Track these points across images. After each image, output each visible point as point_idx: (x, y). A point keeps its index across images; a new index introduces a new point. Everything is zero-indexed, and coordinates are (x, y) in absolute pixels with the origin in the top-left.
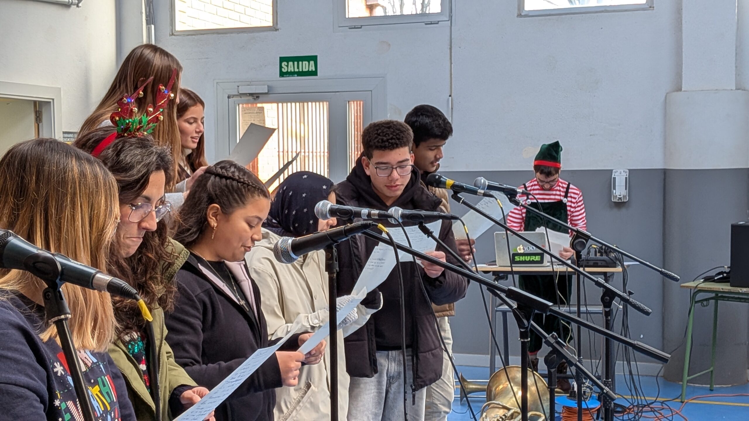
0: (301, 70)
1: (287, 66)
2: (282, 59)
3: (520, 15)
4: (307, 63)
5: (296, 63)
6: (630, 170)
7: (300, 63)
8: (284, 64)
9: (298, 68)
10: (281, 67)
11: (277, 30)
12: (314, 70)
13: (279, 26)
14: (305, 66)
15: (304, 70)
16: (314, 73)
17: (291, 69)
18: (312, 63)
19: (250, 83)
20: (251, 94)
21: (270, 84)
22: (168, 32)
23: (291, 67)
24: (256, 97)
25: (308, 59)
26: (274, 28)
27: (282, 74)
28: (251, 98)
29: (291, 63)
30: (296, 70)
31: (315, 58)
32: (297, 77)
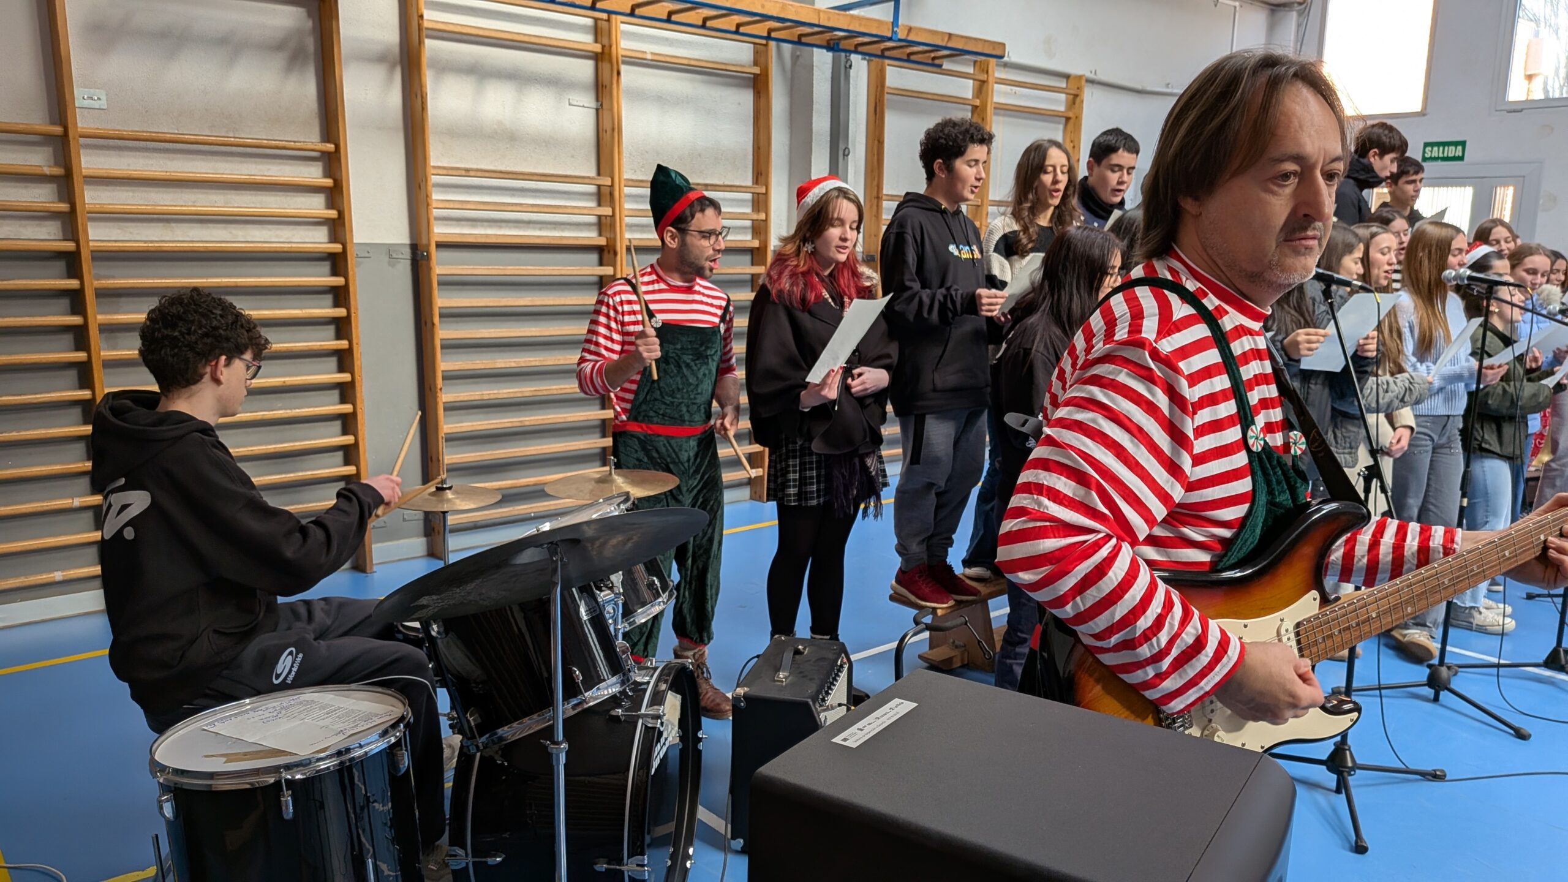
0: (1446, 155)
1: (1431, 152)
2: (1426, 145)
4: (1454, 148)
5: (1441, 148)
7: (1446, 148)
8: (1428, 149)
9: (1443, 153)
11: (1424, 115)
12: (1461, 154)
13: (1428, 110)
14: (1451, 151)
15: (1450, 155)
16: (1461, 158)
17: (1435, 154)
18: (1460, 148)
23: (1436, 152)
25: (1456, 144)
26: (1422, 114)
29: (1436, 149)
30: (1441, 155)
31: (1463, 144)
32: (1440, 163)
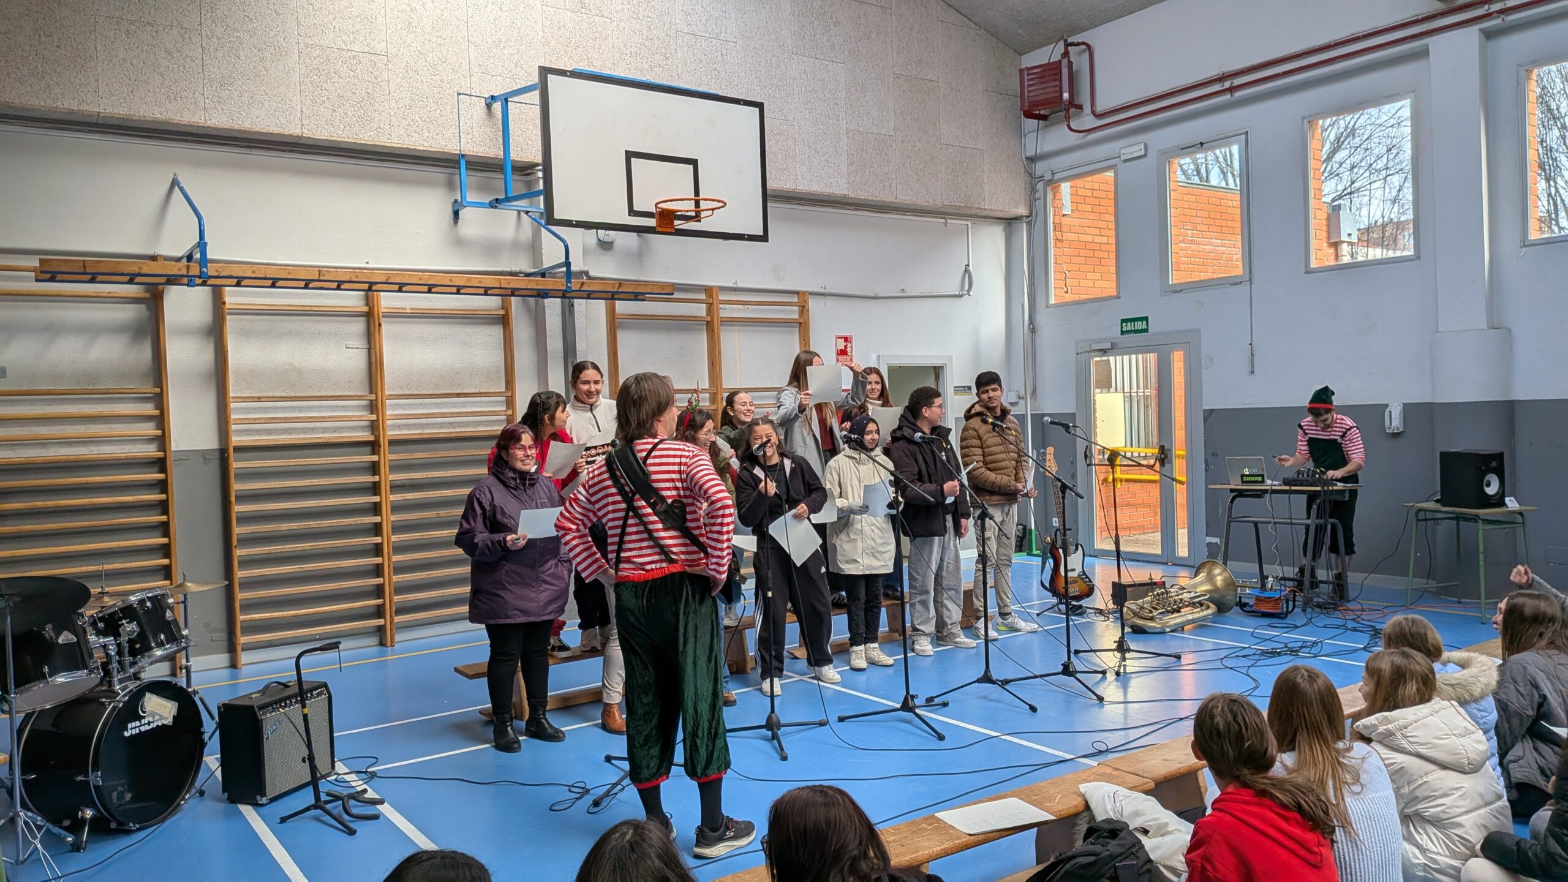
0: (1136, 329)
1: (1126, 326)
2: (1123, 321)
3: (1307, 272)
4: (1141, 322)
5: (1132, 323)
6: (1404, 405)
7: (1136, 323)
8: (1124, 324)
9: (1134, 327)
10: (1122, 327)
11: (1119, 298)
12: (1146, 328)
13: (1121, 295)
14: (1140, 325)
15: (1139, 328)
16: (1146, 331)
17: (1129, 328)
18: (1144, 322)
19: (1099, 341)
20: (1101, 350)
21: (1114, 341)
22: (1044, 305)
23: (1129, 326)
24: (1104, 352)
25: (1142, 319)
26: (1116, 297)
27: (1123, 333)
28: (1101, 353)
29: (1129, 324)
30: (1133, 329)
31: (1146, 319)
32: (1133, 335)
